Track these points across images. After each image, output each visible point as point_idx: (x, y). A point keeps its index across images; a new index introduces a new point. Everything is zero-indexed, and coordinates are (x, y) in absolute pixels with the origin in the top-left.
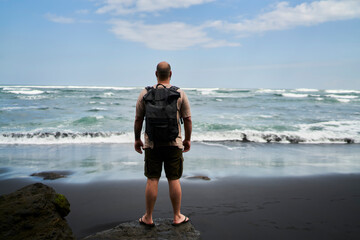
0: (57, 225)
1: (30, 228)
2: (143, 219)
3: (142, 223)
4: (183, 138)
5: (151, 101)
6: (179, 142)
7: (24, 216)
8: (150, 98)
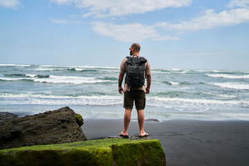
0: (78, 129)
1: (66, 128)
2: (122, 133)
3: (121, 135)
4: (146, 87)
5: (130, 64)
6: (144, 88)
7: (63, 121)
8: (130, 62)
